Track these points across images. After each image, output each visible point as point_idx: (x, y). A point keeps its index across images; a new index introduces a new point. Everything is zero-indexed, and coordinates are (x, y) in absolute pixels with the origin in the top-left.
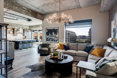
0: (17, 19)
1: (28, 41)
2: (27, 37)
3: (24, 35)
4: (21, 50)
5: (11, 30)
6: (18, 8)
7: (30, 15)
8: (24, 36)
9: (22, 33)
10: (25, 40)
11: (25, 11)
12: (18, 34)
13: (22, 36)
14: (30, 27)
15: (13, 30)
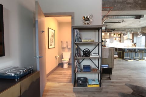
0: (123, 21)
1: (139, 49)
2: (137, 44)
3: (133, 41)
4: (126, 60)
5: (118, 36)
6: (120, 5)
7: (139, 8)
8: (133, 43)
9: (131, 39)
10: (134, 47)
11: (130, 5)
12: (125, 40)
13: (131, 42)
14: (143, 29)
15: (119, 36)
